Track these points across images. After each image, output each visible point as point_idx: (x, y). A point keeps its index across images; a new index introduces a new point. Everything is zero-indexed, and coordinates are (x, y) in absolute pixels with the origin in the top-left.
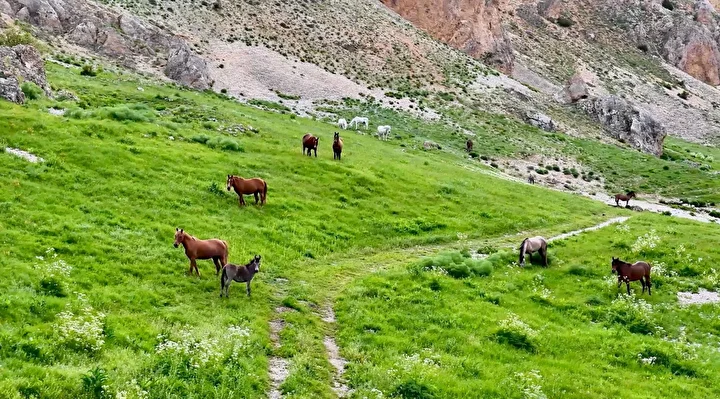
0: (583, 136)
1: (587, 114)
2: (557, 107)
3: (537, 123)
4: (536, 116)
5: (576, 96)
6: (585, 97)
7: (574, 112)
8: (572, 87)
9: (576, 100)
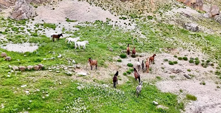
0: (212, 33)
1: (218, 22)
2: (204, 19)
3: (189, 28)
4: (189, 25)
5: (214, 14)
6: (218, 14)
7: (212, 21)
8: (212, 10)
9: (214, 16)
